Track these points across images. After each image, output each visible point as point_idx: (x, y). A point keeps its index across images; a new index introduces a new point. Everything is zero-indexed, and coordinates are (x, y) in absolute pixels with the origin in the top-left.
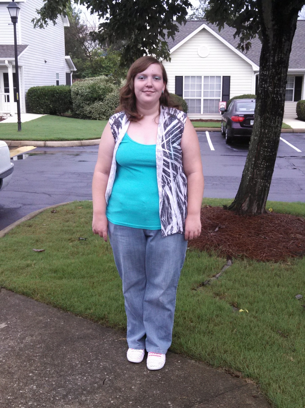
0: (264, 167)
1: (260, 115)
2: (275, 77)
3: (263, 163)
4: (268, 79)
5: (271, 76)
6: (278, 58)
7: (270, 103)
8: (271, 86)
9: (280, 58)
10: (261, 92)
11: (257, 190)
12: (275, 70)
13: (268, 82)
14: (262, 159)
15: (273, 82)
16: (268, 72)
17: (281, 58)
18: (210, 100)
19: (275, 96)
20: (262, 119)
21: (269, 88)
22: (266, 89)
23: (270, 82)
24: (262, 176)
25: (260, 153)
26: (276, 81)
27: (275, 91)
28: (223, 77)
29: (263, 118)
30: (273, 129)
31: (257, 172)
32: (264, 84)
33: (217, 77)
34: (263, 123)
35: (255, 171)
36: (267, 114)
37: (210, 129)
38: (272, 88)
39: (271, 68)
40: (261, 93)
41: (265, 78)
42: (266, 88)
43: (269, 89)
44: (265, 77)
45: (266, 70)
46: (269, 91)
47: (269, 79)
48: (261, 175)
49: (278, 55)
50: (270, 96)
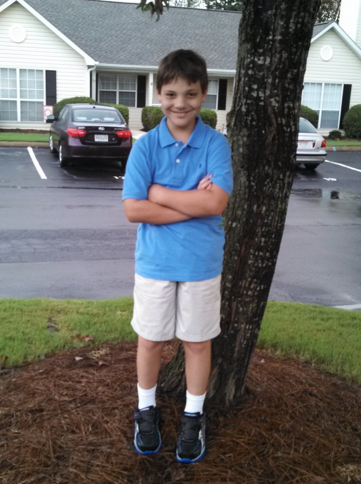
0: (256, 296)
1: (247, 169)
2: (287, 72)
3: (252, 286)
4: (267, 78)
5: (276, 69)
6: (296, 24)
7: (274, 139)
8: (277, 95)
9: (301, 23)
10: (247, 109)
11: (236, 349)
12: (287, 55)
13: (269, 86)
14: (250, 276)
15: (280, 84)
16: (268, 60)
17: (303, 23)
18: (30, 102)
19: (284, 122)
20: (252, 178)
21: (272, 100)
22: (262, 104)
23: (273, 84)
24: (249, 316)
25: (246, 263)
26: (289, 84)
27: (284, 108)
28: (47, 71)
29: (254, 177)
30: (277, 204)
31: (237, 308)
32: (258, 90)
33: (38, 71)
34: (255, 190)
35: (234, 304)
36: (267, 168)
37: (33, 144)
38: (277, 102)
39: (278, 50)
40: (248, 112)
41: (261, 74)
42: (261, 101)
43: (271, 102)
44: (260, 71)
45: (263, 54)
46: (270, 110)
47: (271, 77)
48: (247, 314)
49: (297, 16)
50: (274, 121)
